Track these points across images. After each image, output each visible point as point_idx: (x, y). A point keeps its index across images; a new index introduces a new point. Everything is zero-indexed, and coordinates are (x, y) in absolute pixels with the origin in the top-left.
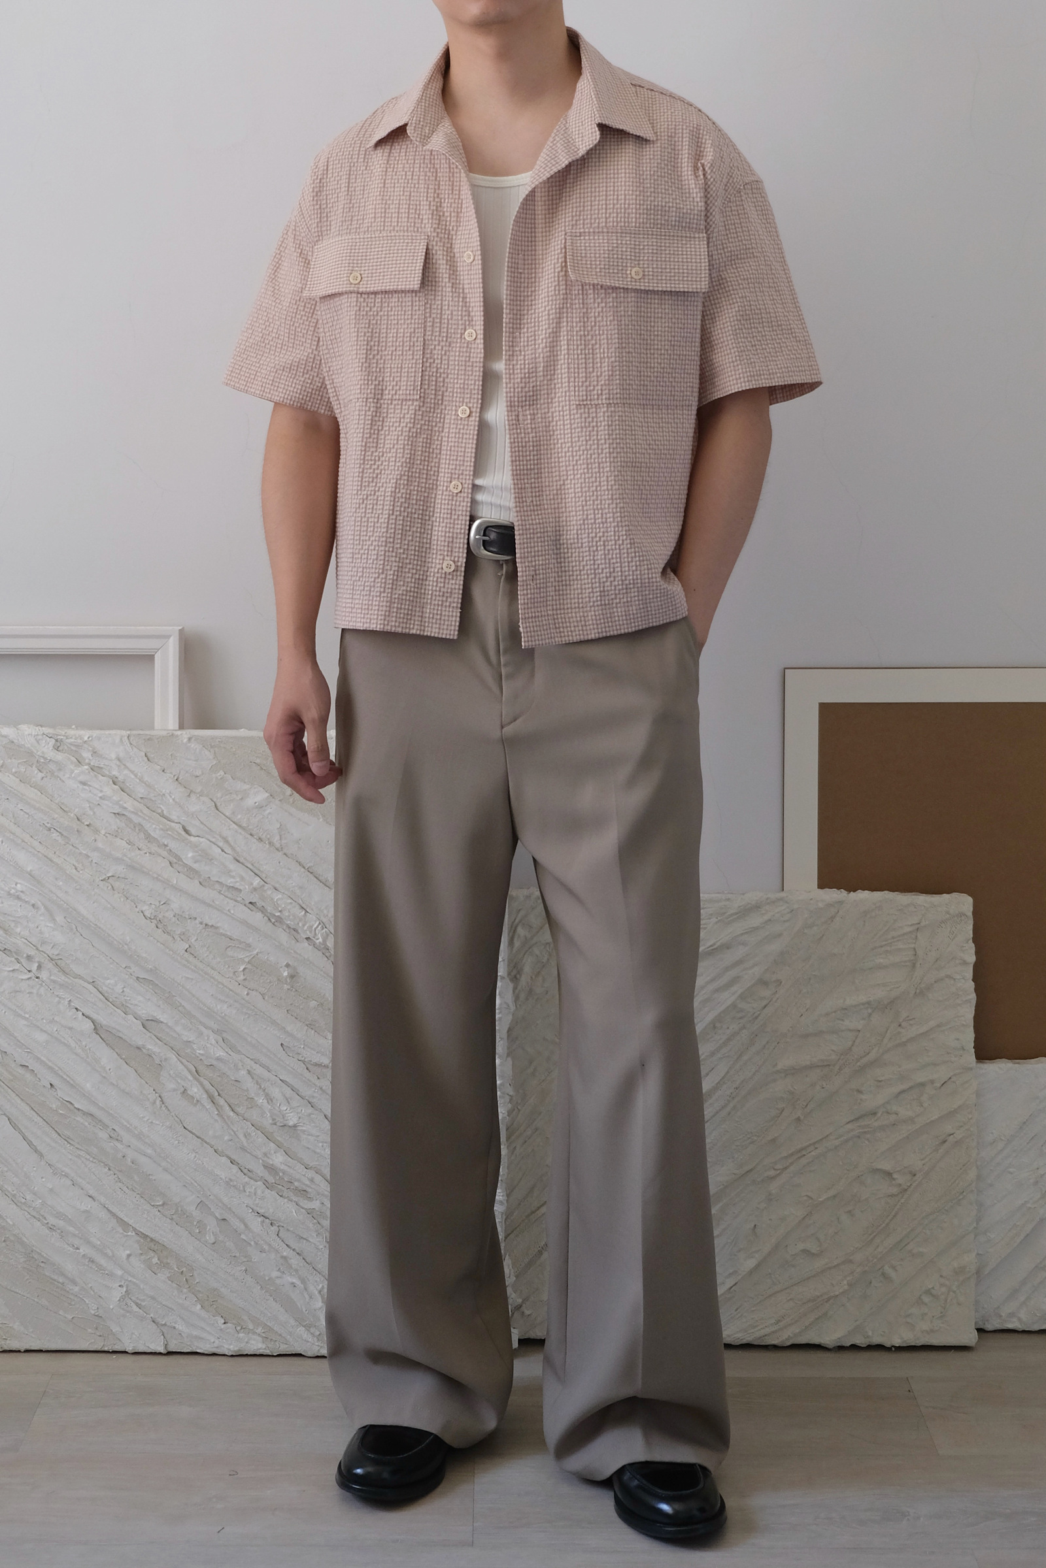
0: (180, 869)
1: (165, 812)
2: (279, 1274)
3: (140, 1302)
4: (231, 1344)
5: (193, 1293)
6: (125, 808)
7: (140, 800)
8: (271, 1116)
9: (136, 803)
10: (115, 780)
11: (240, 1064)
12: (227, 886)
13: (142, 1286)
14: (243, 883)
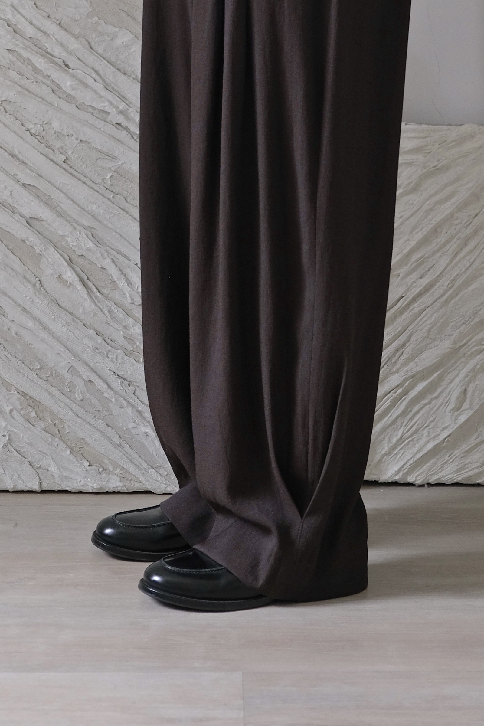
0: (60, 95)
1: (49, 50)
2: (134, 425)
3: (19, 450)
4: (94, 483)
5: (63, 441)
6: (17, 45)
7: (29, 39)
8: (130, 296)
9: (25, 41)
10: (9, 22)
11: (106, 255)
12: (98, 109)
13: (21, 435)
14: (111, 107)
